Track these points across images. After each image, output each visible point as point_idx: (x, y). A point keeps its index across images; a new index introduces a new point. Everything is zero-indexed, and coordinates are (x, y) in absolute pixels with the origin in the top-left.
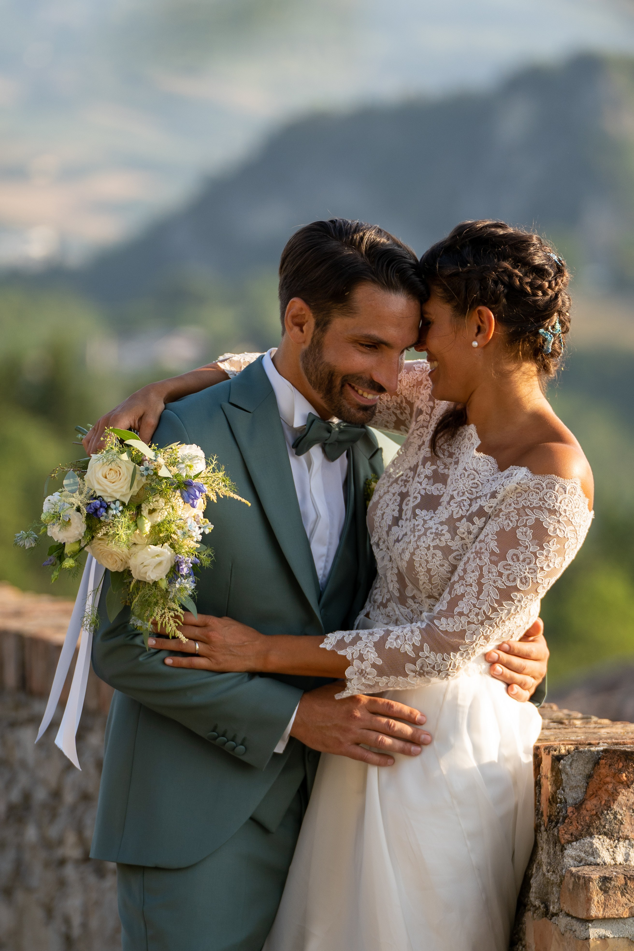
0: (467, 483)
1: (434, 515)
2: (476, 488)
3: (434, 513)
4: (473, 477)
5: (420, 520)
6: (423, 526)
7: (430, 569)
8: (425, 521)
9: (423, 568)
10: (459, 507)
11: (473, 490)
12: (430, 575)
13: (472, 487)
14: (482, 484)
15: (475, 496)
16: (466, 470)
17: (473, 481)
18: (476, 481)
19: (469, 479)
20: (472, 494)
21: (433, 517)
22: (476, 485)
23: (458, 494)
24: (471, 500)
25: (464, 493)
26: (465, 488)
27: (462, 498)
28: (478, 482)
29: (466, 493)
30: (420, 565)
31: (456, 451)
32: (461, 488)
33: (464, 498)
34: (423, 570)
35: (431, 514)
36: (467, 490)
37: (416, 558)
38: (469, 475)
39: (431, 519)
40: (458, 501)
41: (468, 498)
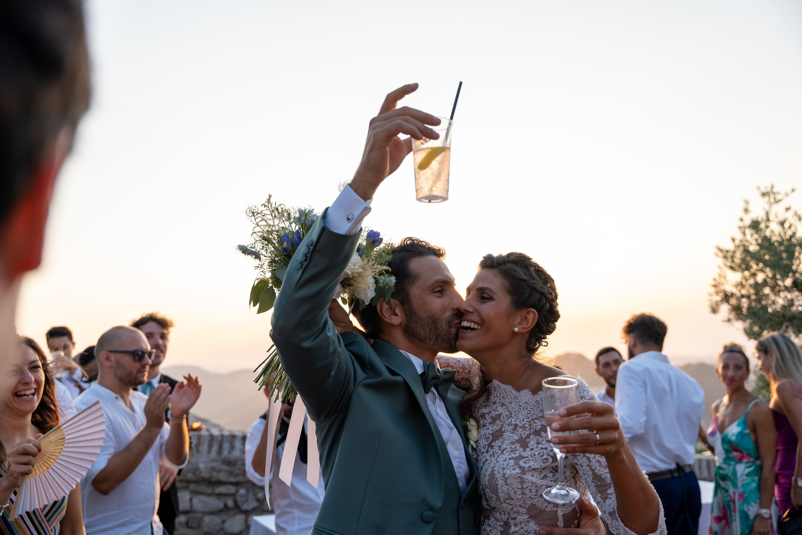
0: (524, 413)
1: (503, 440)
2: (530, 413)
3: (503, 438)
4: (526, 407)
5: (496, 447)
6: (499, 449)
7: (505, 473)
8: (500, 447)
9: (500, 474)
10: (524, 430)
11: (529, 415)
12: (505, 478)
13: (527, 414)
14: (532, 409)
15: (531, 419)
16: (521, 406)
17: (527, 410)
18: (529, 409)
19: (525, 410)
20: (529, 418)
21: (503, 441)
22: (529, 412)
23: (520, 422)
24: (529, 422)
25: (523, 420)
26: (523, 417)
27: (523, 423)
28: (530, 409)
29: (525, 419)
30: (499, 472)
31: (495, 399)
32: (521, 418)
33: (525, 422)
34: (500, 475)
35: (501, 440)
36: (525, 417)
37: (496, 469)
38: (523, 408)
39: (502, 443)
40: (521, 426)
41: (527, 421)
